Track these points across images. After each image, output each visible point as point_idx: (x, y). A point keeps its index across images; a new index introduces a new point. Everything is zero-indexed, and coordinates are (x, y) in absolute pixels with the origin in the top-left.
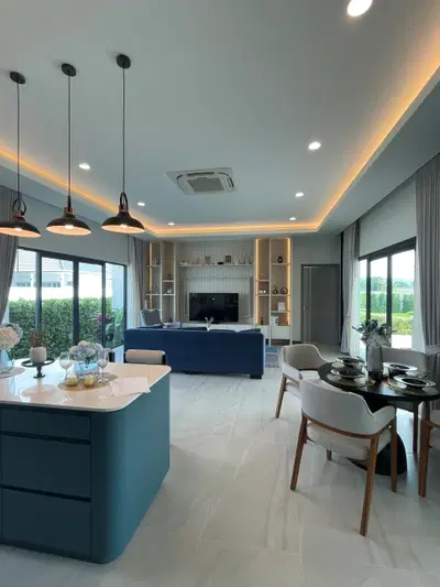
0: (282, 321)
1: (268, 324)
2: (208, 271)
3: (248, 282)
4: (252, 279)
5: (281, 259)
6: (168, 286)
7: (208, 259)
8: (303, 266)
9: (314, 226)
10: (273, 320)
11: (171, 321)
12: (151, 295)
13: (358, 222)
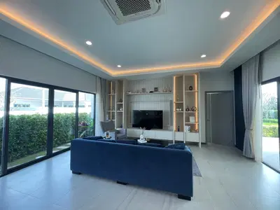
0: (192, 129)
1: (183, 131)
2: (143, 97)
3: (169, 103)
4: (171, 102)
5: (191, 88)
6: (120, 106)
7: (144, 90)
8: (206, 92)
9: (218, 62)
10: (186, 128)
11: (121, 127)
12: (111, 111)
13: (261, 54)
